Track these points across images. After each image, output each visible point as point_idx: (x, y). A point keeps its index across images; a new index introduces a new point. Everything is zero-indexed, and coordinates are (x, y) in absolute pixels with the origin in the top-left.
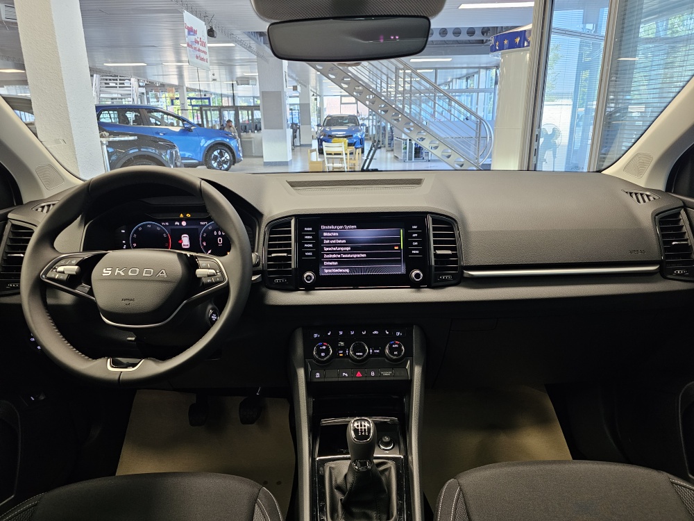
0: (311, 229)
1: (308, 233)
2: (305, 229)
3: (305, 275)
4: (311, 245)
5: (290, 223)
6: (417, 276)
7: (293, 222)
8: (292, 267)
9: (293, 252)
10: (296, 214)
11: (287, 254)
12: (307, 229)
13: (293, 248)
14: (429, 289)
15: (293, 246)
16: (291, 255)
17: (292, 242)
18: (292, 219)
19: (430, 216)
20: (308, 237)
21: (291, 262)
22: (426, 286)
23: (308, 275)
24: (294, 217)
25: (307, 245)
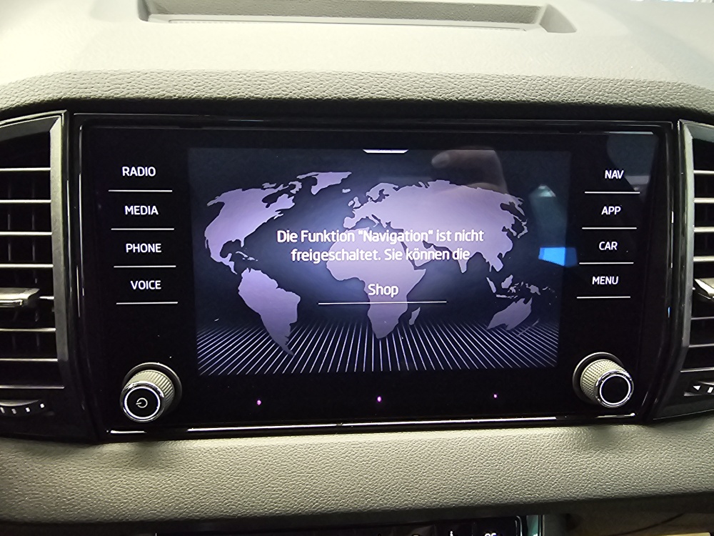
0: (148, 171)
1: (139, 190)
2: (126, 171)
3: (132, 384)
4: (155, 248)
5: (46, 138)
6: (613, 387)
7: (57, 134)
8: (59, 350)
9: (59, 282)
10: (66, 100)
11: (35, 291)
12: (134, 172)
13: (62, 263)
14: (640, 426)
15: (60, 252)
16: (52, 298)
17: (50, 237)
18: (54, 121)
19: (688, 127)
20: (139, 208)
21: (54, 329)
22: (633, 414)
23: (136, 387)
24: (65, 114)
25: (136, 246)
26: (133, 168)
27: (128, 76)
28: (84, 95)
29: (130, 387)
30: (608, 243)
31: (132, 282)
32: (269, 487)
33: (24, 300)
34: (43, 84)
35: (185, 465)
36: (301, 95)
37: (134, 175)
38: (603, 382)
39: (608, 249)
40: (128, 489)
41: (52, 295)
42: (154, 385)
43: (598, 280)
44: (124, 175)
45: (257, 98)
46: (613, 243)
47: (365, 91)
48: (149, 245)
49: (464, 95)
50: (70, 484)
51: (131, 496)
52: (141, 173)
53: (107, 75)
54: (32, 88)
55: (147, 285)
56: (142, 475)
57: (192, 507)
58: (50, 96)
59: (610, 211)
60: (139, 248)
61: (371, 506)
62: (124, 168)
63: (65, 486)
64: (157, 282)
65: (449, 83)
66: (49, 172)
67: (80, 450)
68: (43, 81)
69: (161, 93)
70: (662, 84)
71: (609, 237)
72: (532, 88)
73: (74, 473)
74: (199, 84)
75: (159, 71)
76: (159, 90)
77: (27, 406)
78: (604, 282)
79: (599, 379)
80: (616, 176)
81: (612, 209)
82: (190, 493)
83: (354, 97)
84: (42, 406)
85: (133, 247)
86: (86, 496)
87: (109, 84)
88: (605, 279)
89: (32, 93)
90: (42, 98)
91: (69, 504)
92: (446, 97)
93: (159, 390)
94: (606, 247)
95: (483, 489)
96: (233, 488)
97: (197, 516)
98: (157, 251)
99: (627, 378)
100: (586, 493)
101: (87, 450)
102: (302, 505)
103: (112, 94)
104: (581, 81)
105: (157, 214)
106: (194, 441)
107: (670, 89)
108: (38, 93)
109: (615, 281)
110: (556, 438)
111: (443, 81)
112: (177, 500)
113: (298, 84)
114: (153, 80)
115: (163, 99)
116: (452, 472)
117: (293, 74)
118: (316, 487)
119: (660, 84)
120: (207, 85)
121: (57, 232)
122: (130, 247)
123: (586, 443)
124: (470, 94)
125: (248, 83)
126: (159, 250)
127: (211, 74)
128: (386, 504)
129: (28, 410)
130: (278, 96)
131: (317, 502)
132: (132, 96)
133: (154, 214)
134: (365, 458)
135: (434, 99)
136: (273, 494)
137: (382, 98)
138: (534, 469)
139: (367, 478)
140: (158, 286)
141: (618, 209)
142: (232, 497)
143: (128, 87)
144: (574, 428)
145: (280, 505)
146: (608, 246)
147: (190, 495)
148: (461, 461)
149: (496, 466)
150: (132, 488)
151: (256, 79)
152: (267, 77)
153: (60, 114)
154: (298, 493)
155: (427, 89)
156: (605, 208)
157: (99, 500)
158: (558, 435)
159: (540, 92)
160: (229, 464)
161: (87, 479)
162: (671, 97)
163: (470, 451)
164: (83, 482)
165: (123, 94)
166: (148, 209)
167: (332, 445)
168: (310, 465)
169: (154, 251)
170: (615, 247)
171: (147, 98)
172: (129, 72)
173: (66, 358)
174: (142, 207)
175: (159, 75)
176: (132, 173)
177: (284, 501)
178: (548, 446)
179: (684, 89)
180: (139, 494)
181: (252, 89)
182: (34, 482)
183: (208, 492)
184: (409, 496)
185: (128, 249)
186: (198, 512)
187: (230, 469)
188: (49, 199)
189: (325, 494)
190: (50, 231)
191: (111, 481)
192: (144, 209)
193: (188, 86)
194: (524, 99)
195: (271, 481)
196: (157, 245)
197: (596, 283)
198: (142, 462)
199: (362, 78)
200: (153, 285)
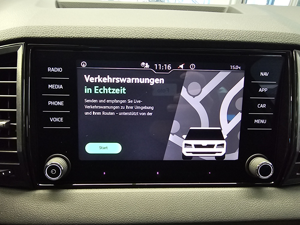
0: (60, 70)
1: (55, 78)
2: (49, 69)
3: (49, 163)
4: (61, 103)
5: (16, 54)
6: (264, 169)
7: (20, 52)
8: (18, 148)
9: (19, 117)
10: (25, 38)
11: (8, 121)
12: (53, 70)
13: (21, 109)
14: (276, 188)
15: (20, 104)
16: (16, 124)
17: (16, 97)
18: (19, 47)
19: (298, 53)
20: (55, 86)
21: (16, 138)
22: (273, 182)
23: (51, 164)
24: (24, 44)
25: (53, 102)
26: (53, 68)
27: (52, 28)
28: (32, 36)
29: (48, 164)
30: (262, 105)
31: (50, 118)
32: (109, 211)
33: (3, 125)
34: (15, 31)
35: (71, 200)
36: (126, 37)
37: (53, 71)
38: (260, 167)
39: (261, 107)
40: (46, 210)
41: (16, 123)
42: (59, 164)
43: (257, 121)
44: (48, 71)
45: (107, 38)
46: (264, 104)
47: (155, 35)
48: (58, 102)
49: (198, 37)
50: (21, 208)
51: (47, 213)
52: (56, 70)
53: (42, 28)
54: (10, 33)
55: (57, 120)
56: (52, 204)
57: (74, 219)
58: (18, 36)
59: (263, 90)
60: (54, 103)
61: (154, 221)
62: (48, 68)
63: (19, 208)
64: (61, 118)
65: (192, 32)
66: (16, 69)
67: (26, 192)
68: (15, 30)
69: (66, 35)
70: (286, 34)
71: (262, 102)
72: (228, 35)
73: (22, 202)
74: (82, 32)
75: (65, 26)
76: (65, 34)
77: (3, 172)
78: (260, 122)
79: (258, 166)
80: (265, 75)
81: (263, 89)
82: (73, 213)
83: (150, 38)
84: (10, 172)
85: (51, 103)
86: (28, 213)
87: (43, 31)
88: (260, 121)
89: (10, 35)
90: (14, 37)
91: (20, 216)
92: (190, 38)
93: (61, 166)
94: (261, 106)
95: (205, 215)
96: (93, 211)
97: (76, 223)
98: (62, 105)
99: (271, 165)
100: (252, 218)
101: (28, 192)
102: (123, 220)
103: (44, 36)
104: (250, 32)
105: (62, 88)
106: (75, 190)
107: (290, 36)
108: (13, 35)
109: (265, 122)
110: (238, 192)
111: (189, 31)
112: (68, 216)
113: (125, 32)
114: (62, 30)
115: (66, 38)
116: (191, 206)
117: (123, 28)
118: (130, 212)
119: (285, 34)
120: (86, 32)
121: (18, 96)
122: (50, 103)
123: (252, 195)
124: (201, 37)
125: (104, 31)
126: (62, 104)
127: (87, 27)
128: (161, 220)
129: (3, 174)
130: (116, 37)
131: (130, 218)
132: (53, 36)
133: (61, 88)
134: (152, 199)
135: (185, 39)
136: (111, 214)
137: (162, 38)
138: (228, 206)
139: (152, 208)
140: (62, 120)
141: (266, 90)
142: (92, 215)
143: (51, 33)
144: (246, 188)
145: (113, 219)
146: (262, 106)
147: (74, 214)
148: (195, 202)
149: (211, 204)
150: (48, 210)
151: (107, 30)
152: (112, 29)
153: (22, 44)
154: (122, 214)
155: (182, 35)
156: (260, 89)
157: (33, 215)
158: (239, 191)
159: (232, 37)
160: (91, 200)
161: (28, 205)
162: (291, 40)
163: (199, 197)
164: (26, 207)
165: (49, 35)
166: (58, 86)
167: (137, 193)
168: (127, 201)
169: (60, 105)
170: (265, 106)
171: (60, 37)
172: (52, 26)
173: (21, 151)
174: (56, 85)
175: (65, 28)
176: (52, 70)
177: (116, 218)
178: (235, 196)
179: (297, 36)
180: (51, 213)
181: (105, 34)
182: (5, 206)
183: (82, 213)
184: (172, 217)
185: (49, 104)
186: (77, 221)
187: (91, 203)
188: (16, 81)
189: (134, 215)
190: (16, 95)
191: (39, 207)
192: (57, 86)
193: (78, 33)
194: (225, 39)
195: (110, 208)
196: (62, 102)
197: (256, 122)
198: (52, 198)
199: (153, 29)
200: (60, 120)
